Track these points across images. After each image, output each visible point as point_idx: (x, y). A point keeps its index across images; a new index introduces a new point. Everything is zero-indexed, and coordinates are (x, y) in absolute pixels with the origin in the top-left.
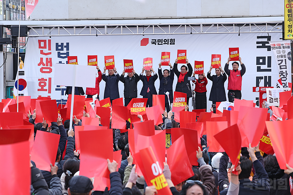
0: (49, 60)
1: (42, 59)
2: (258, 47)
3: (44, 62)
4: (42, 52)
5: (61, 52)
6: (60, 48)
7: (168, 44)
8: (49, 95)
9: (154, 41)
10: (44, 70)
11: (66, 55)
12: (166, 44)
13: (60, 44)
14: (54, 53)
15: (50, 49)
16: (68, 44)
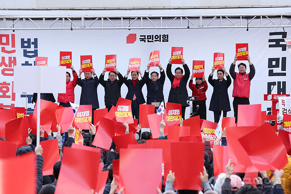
0: (13, 60)
1: (3, 58)
2: (270, 46)
3: (7, 61)
4: (3, 50)
5: (28, 50)
6: (26, 45)
7: (160, 41)
8: (13, 102)
9: (143, 37)
10: (6, 72)
11: (34, 54)
12: (158, 41)
13: (26, 40)
14: (19, 51)
15: (13, 46)
16: (36, 40)
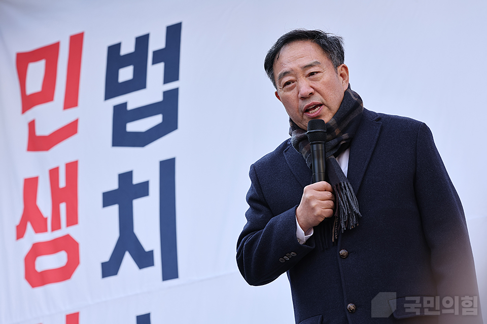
0: (62, 182)
5: (134, 100)
10: (46, 263)
11: (159, 119)
13: (128, 48)
15: (71, 101)
16: (174, 33)
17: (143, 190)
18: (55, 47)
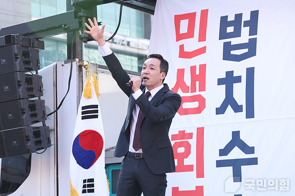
17: (238, 79)
18: (194, 14)
